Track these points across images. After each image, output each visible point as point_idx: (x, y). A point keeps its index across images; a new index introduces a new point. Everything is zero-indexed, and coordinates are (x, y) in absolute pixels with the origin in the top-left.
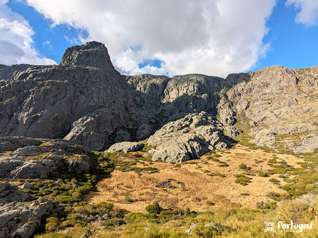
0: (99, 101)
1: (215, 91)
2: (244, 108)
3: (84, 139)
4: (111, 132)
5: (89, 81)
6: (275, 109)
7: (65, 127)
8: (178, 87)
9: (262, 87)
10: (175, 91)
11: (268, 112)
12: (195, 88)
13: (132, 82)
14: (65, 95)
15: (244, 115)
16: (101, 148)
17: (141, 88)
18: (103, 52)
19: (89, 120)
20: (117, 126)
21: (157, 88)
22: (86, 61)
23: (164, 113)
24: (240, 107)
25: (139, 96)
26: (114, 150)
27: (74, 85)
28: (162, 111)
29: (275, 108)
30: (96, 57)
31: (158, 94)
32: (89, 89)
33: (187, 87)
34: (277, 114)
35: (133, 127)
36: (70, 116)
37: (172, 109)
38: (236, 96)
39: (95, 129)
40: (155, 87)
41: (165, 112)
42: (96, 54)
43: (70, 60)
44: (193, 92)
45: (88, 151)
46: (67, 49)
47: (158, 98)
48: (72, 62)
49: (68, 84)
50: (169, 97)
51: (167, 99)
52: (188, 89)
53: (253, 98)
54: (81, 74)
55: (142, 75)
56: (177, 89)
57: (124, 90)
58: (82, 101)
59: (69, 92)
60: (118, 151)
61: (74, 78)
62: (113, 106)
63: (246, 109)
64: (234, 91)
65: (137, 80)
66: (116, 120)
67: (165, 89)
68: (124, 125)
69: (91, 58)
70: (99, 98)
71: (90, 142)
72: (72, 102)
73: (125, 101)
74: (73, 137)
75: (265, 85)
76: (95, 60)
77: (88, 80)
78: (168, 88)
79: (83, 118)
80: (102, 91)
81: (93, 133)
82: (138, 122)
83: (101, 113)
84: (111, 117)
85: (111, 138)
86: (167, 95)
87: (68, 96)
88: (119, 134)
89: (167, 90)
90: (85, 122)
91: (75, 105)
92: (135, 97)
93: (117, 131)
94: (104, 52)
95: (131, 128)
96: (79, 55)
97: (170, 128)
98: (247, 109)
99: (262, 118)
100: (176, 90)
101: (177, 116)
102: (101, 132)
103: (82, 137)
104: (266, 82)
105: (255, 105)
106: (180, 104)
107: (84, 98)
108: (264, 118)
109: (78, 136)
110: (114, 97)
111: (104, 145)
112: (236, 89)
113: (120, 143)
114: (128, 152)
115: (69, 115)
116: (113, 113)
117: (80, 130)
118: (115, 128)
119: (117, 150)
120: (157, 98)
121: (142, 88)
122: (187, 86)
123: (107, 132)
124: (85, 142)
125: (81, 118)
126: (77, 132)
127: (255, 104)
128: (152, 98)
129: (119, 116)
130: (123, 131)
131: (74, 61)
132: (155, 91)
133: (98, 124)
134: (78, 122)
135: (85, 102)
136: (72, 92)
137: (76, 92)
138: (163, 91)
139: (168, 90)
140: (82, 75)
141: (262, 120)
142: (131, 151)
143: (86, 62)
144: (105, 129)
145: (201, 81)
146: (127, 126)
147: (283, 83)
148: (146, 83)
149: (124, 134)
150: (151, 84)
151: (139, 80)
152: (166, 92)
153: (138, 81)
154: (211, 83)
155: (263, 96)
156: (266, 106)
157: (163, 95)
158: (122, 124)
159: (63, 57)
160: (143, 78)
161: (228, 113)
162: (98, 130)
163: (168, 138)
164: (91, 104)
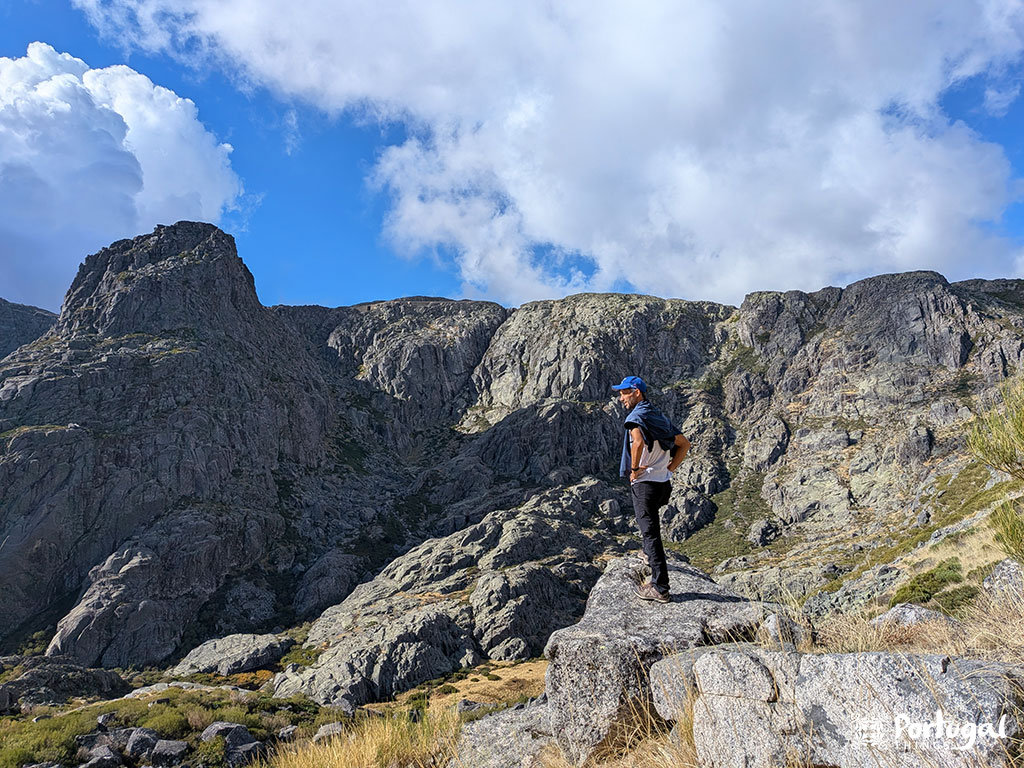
0: (179, 481)
1: (678, 371)
2: (764, 456)
3: (117, 626)
4: (209, 591)
5: (148, 407)
6: (859, 471)
7: (64, 582)
8: (525, 362)
9: (849, 364)
10: (511, 377)
11: (831, 483)
12: (583, 373)
13: (346, 340)
14: (67, 474)
15: (754, 486)
16: (170, 650)
17: (376, 367)
18: (214, 264)
19: (135, 561)
20: (233, 568)
21: (445, 363)
22: (146, 315)
23: (431, 493)
24: (751, 451)
25: (367, 401)
26: (193, 666)
27: (96, 436)
28: (427, 481)
29: (857, 468)
30: (184, 295)
31: (448, 386)
32: (148, 440)
33: (555, 364)
34: (859, 493)
35: (293, 566)
36: (79, 544)
37: (466, 472)
38: (752, 398)
39: (154, 590)
40: (437, 359)
41: (436, 488)
42: (186, 282)
43: (91, 317)
44: (570, 390)
45: (113, 680)
46: (84, 263)
47: (448, 406)
48: (97, 325)
49: (75, 437)
50: (490, 402)
51: (479, 412)
52: (554, 375)
53: (811, 412)
54: (124, 386)
55: (389, 307)
56: (522, 367)
57: (286, 411)
58: (120, 491)
59: (80, 464)
60: (205, 671)
61: (98, 405)
62: (228, 493)
63: (773, 459)
64: (747, 377)
65: (365, 330)
66: (229, 548)
67: (478, 368)
68: (259, 560)
69: (164, 303)
70: (178, 471)
71: (135, 633)
72: (86, 496)
73: (288, 450)
74: (85, 621)
75: (861, 359)
76: (181, 308)
77: (144, 406)
78: (487, 363)
79: (117, 555)
80: (192, 441)
81: (145, 606)
82: (317, 541)
83: (178, 532)
84: (211, 541)
85: (206, 615)
86: (482, 391)
87: (76, 476)
88: (236, 600)
89: (485, 371)
90: (125, 568)
91: (96, 506)
92: (348, 407)
93: (230, 588)
94: (218, 264)
95: (284, 571)
96: (123, 296)
97: (407, 573)
98: (776, 459)
99: (803, 505)
100: (517, 373)
101: (476, 504)
102: (174, 596)
103: (112, 619)
104: (866, 347)
105: (804, 445)
106: (503, 449)
107: (128, 478)
108: (812, 506)
109: (101, 617)
110: (238, 452)
111: (178, 639)
112: (763, 364)
113: (218, 642)
114: (231, 672)
115: (76, 543)
116: (222, 524)
117: (108, 597)
118: (224, 574)
119: (202, 668)
120: (444, 404)
121: (380, 368)
122: (555, 360)
123: (194, 596)
124: (120, 635)
125: (114, 555)
126: (99, 605)
127: (807, 440)
128: (421, 407)
129: (242, 533)
130: (250, 586)
131: (104, 321)
132: (433, 377)
133: (165, 568)
134: (104, 568)
135: (129, 492)
136: (90, 461)
137: (101, 461)
138: (469, 377)
139: (489, 369)
140: (128, 387)
141: (803, 517)
142: (239, 671)
143: (146, 320)
144: (189, 584)
145: (620, 332)
146: (271, 562)
147: (921, 352)
148: (401, 347)
149: (254, 597)
150: (418, 350)
151: (374, 330)
152: (479, 380)
153: (372, 336)
154: (662, 337)
155: (842, 405)
156: (837, 454)
157: (469, 393)
158: (251, 559)
159: (69, 293)
160: (391, 320)
161: (694, 476)
162: (165, 589)
163: (375, 619)
164: (149, 498)
